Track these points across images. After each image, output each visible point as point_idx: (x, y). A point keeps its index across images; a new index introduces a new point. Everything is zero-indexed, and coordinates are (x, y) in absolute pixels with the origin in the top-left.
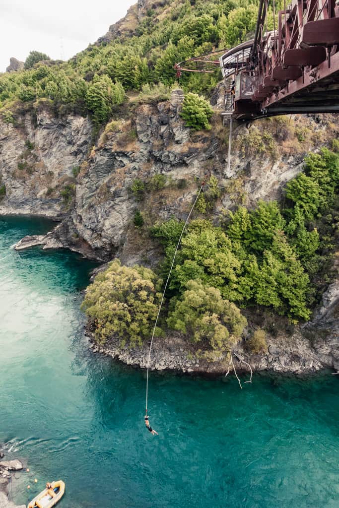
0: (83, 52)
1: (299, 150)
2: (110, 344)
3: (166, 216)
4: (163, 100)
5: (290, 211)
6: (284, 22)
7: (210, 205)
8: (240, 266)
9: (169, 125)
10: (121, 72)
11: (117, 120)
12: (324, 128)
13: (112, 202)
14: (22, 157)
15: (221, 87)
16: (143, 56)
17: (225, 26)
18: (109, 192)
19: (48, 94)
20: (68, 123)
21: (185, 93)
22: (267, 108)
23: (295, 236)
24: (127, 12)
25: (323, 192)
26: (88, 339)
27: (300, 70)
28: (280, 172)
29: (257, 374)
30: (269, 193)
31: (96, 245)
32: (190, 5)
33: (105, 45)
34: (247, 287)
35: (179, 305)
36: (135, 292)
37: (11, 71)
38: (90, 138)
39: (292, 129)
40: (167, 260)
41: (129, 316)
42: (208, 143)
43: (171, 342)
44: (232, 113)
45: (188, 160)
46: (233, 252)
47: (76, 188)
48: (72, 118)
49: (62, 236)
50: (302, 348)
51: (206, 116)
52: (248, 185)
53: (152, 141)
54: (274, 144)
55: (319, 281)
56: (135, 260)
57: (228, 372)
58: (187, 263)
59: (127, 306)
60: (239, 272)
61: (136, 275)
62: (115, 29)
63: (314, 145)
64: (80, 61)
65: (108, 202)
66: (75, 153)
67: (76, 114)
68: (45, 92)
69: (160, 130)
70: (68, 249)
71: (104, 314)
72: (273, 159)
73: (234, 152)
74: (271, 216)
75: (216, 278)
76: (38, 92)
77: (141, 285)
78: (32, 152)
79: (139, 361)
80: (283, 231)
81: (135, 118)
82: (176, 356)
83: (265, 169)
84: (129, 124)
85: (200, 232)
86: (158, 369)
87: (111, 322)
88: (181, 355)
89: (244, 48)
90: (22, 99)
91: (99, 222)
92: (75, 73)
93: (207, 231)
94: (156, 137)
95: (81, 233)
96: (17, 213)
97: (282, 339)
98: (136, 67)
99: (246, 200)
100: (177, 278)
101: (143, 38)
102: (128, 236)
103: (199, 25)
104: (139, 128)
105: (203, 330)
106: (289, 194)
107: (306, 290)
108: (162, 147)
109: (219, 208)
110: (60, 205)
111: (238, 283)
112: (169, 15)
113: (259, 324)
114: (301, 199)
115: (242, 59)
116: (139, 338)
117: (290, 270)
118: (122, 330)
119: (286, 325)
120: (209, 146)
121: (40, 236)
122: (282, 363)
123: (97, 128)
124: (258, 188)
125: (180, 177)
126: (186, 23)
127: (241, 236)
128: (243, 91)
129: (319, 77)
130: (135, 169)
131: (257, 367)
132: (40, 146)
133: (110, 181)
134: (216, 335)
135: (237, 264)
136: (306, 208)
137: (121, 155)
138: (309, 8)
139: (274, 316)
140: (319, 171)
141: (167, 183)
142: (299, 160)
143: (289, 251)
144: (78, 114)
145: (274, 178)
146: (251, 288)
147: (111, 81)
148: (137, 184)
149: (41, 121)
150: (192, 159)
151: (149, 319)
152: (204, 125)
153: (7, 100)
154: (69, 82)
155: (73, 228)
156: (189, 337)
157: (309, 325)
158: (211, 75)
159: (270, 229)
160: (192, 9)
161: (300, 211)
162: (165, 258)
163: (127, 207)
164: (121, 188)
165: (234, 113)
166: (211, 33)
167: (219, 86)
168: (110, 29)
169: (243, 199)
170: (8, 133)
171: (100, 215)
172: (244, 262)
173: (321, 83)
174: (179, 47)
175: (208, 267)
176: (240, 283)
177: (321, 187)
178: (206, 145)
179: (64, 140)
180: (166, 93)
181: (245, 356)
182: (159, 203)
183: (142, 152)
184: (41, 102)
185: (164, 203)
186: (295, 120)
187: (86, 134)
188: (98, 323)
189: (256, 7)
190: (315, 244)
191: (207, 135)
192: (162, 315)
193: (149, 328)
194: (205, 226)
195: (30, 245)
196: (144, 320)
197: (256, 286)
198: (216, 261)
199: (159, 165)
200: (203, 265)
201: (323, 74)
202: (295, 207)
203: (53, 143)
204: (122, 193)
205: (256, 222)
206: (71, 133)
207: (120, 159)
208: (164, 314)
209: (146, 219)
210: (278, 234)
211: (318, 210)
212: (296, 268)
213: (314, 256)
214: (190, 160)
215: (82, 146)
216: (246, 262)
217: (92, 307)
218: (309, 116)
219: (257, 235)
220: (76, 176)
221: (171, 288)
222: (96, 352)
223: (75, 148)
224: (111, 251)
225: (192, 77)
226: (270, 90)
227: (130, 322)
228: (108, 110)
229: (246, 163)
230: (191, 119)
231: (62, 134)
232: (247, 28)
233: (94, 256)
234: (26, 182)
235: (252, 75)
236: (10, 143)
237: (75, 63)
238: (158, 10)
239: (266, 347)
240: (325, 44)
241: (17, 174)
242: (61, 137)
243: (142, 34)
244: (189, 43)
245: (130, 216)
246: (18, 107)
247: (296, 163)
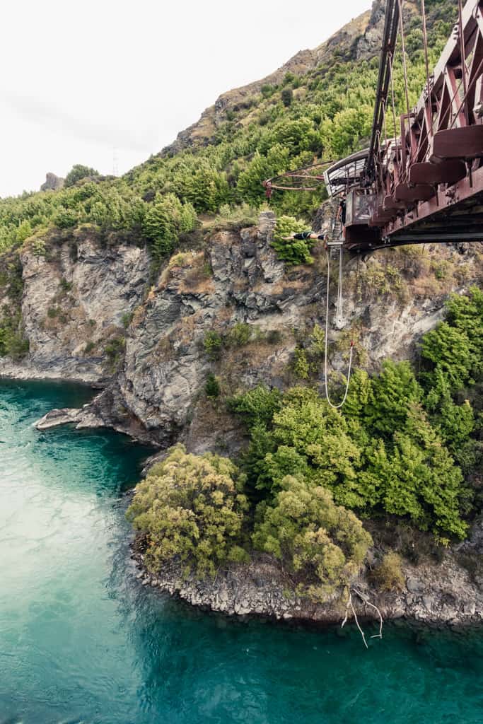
0: (142, 164)
1: (438, 291)
2: (167, 572)
3: (251, 382)
4: (248, 226)
5: (429, 375)
6: (407, 127)
7: (314, 366)
8: (359, 455)
9: (256, 258)
10: (192, 190)
11: (185, 252)
12: (471, 261)
13: (175, 362)
14: (54, 301)
15: (327, 208)
16: (222, 170)
17: (330, 131)
18: (171, 348)
19: (94, 219)
20: (119, 255)
21: (278, 217)
22: (391, 236)
23: (438, 411)
24: (200, 116)
25: (475, 349)
26: (134, 563)
27: (432, 188)
28: (412, 321)
29: (390, 624)
30: (397, 350)
31: (152, 423)
32: (283, 106)
33: (171, 156)
34: (370, 487)
35: (270, 513)
36: (205, 492)
37: (47, 190)
38: (148, 275)
39: (426, 262)
40: (253, 446)
41: (196, 528)
42: (310, 282)
43: (258, 570)
44: (342, 243)
45: (283, 304)
46: (348, 434)
47: (126, 342)
48: (125, 249)
49: (103, 409)
50: (457, 582)
51: (306, 246)
52: (368, 339)
53: (232, 279)
54: (402, 282)
55: (477, 479)
56: (206, 445)
57: (345, 620)
58: (282, 450)
59: (193, 514)
60: (359, 464)
61: (208, 467)
62: (184, 137)
63: (459, 284)
64: (138, 176)
65: (170, 363)
66: (126, 296)
67: (130, 243)
68: (90, 215)
69: (244, 264)
70: (111, 428)
71: (160, 526)
72: (402, 302)
73: (346, 293)
74: (402, 382)
75: (325, 473)
76: (81, 216)
77: (216, 482)
78: (68, 293)
79: (210, 600)
80: (421, 404)
81: (210, 249)
82: (266, 592)
83: (391, 317)
84: (202, 257)
85: (301, 405)
86: (240, 613)
87: (171, 537)
88: (273, 591)
89: (356, 160)
90: (59, 225)
91: (156, 390)
92: (131, 192)
93: (310, 404)
94: (238, 273)
95: (130, 406)
96: (43, 377)
97: (426, 568)
98: (212, 183)
99: (366, 358)
100: (267, 472)
101: (221, 148)
102: (197, 411)
103: (296, 131)
104: (214, 262)
105: (305, 553)
106: (427, 351)
107: (459, 492)
108: (246, 288)
109: (327, 371)
110: (102, 366)
111: (357, 480)
112: (256, 119)
113: (390, 543)
114: (444, 358)
115: (354, 173)
116: (211, 564)
117: (433, 461)
118: (186, 552)
119: (432, 546)
120: (311, 286)
121: (73, 410)
122: (429, 606)
123: (158, 262)
124: (382, 343)
125: (271, 328)
126: (279, 128)
127: (360, 411)
128: (357, 214)
129: (458, 198)
130: (209, 316)
131: (390, 613)
132: (80, 285)
133: (173, 333)
134: (325, 560)
135: (356, 452)
136: (451, 371)
137: (189, 297)
138: (440, 111)
139: (412, 531)
140: (467, 319)
141: (254, 336)
142: (438, 305)
143: (431, 433)
144: (133, 244)
145: (404, 329)
146: (377, 489)
147: (179, 201)
148: (211, 337)
149: (83, 252)
150: (287, 304)
151: (226, 534)
152: (304, 257)
153: (40, 226)
154: (122, 204)
155: (120, 399)
156: (285, 563)
157: (467, 546)
158: (312, 193)
159: (401, 401)
160: (286, 112)
161: (444, 376)
162: (250, 442)
163: (197, 370)
164: (189, 342)
165: (345, 243)
166: (312, 140)
167: (324, 207)
168: (178, 136)
169: (362, 359)
170: (37, 269)
171: (158, 381)
172: (365, 449)
173: (461, 205)
174: (269, 157)
175: (313, 457)
176: (360, 480)
177: (471, 342)
178: (306, 285)
179: (113, 278)
180: (252, 216)
181: (370, 594)
182: (241, 364)
183: (218, 294)
184: (84, 229)
185: (249, 364)
186: (430, 250)
187: (143, 270)
188: (150, 540)
189: (371, 108)
190: (469, 423)
191: (308, 271)
192: (245, 528)
193: (225, 548)
194: (308, 396)
195: (58, 423)
196: (218, 535)
197: (384, 485)
198: (324, 448)
199: (242, 311)
200: (305, 454)
201: (463, 194)
202: (436, 370)
203: (98, 281)
204: (190, 350)
205: (381, 392)
206: (123, 268)
207: (187, 303)
208: (248, 526)
209: (223, 386)
210: (413, 406)
211: (470, 374)
212: (442, 459)
213: (467, 441)
214: (285, 306)
215: (136, 286)
216: (369, 450)
217: (143, 515)
218: (449, 245)
219: (383, 410)
220: (127, 327)
221: (259, 487)
222: (147, 584)
223: (127, 289)
224: (173, 433)
225: (287, 195)
226: (394, 213)
227: (199, 539)
228: (174, 238)
229: (364, 309)
230: (287, 250)
231: (110, 270)
232: (359, 134)
233: (148, 439)
234: (58, 335)
235: (368, 193)
236: (39, 283)
237: (131, 179)
238: (242, 113)
239: (402, 579)
240: (463, 158)
241: (47, 323)
242: (108, 275)
243: (219, 142)
244: (283, 152)
245: (200, 381)
246: (53, 235)
247: (435, 308)
